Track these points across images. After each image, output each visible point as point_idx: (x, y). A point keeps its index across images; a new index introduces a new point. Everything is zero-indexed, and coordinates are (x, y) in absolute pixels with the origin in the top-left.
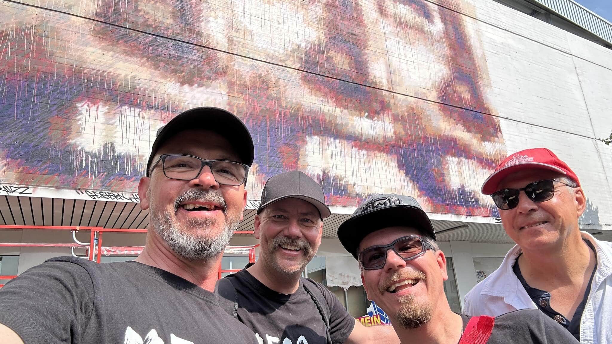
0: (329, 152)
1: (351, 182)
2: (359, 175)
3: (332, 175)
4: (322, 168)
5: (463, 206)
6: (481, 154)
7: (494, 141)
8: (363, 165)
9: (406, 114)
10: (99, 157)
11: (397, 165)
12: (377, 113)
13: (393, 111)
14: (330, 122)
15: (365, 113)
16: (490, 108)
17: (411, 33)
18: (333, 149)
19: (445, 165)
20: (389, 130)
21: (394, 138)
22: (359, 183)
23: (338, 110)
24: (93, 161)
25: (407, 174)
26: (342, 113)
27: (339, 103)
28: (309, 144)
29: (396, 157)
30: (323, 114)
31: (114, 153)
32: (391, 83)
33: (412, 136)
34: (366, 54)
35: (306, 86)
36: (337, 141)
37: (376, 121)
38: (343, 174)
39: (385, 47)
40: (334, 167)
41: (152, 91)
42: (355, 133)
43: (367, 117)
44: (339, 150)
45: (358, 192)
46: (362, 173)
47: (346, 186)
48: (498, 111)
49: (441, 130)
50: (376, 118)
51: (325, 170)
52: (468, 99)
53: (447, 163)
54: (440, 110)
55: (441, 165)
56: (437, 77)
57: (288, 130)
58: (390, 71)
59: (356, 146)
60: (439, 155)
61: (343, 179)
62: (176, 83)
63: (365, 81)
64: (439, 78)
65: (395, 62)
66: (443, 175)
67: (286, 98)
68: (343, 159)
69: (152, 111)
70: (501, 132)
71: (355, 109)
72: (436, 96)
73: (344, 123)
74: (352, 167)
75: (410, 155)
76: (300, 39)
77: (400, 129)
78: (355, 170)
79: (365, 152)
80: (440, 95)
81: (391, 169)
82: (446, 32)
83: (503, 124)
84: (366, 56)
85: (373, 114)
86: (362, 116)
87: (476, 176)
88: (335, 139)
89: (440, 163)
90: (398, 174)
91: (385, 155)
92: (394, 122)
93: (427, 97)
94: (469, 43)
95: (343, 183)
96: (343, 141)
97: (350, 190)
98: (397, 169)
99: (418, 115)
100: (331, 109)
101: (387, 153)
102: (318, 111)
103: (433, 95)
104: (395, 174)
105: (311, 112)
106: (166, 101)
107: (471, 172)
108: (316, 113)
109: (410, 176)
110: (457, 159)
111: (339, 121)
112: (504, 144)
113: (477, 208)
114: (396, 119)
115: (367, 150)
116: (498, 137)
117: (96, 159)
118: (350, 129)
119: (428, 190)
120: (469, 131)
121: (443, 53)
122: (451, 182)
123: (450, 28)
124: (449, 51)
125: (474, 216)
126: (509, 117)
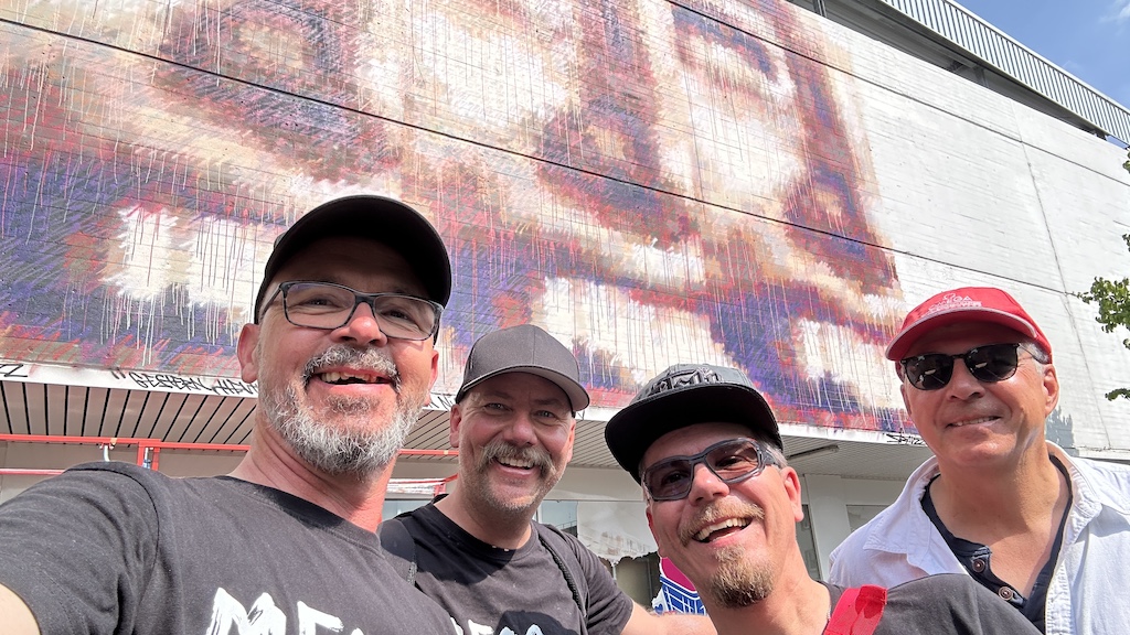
0: (586, 308)
1: (626, 363)
2: (640, 350)
3: (591, 349)
4: (573, 337)
5: (828, 409)
6: (861, 316)
7: (885, 294)
8: (647, 332)
9: (727, 242)
10: (157, 310)
11: (709, 333)
12: (674, 238)
13: (703, 237)
14: (589, 253)
15: (653, 237)
16: (877, 233)
17: (737, 98)
18: (595, 302)
19: (797, 334)
20: (696, 269)
21: (704, 284)
22: (641, 365)
23: (604, 232)
24: (146, 318)
25: (727, 350)
26: (611, 238)
27: (605, 218)
28: (550, 292)
29: (707, 317)
30: (577, 239)
31: (187, 302)
32: (699, 184)
33: (736, 281)
34: (655, 132)
35: (546, 187)
36: (602, 287)
37: (673, 253)
38: (611, 348)
39: (690, 120)
40: (596, 336)
41: (261, 190)
42: (633, 274)
43: (656, 246)
44: (604, 303)
45: (638, 382)
46: (647, 348)
47: (616, 370)
48: (892, 240)
49: (790, 273)
50: (672, 248)
51: (579, 340)
52: (838, 217)
53: (799, 332)
54: (787, 235)
55: (789, 334)
56: (783, 177)
57: (512, 266)
58: (698, 164)
59: (635, 298)
60: (786, 316)
61: (611, 357)
62: (305, 176)
63: (653, 181)
64: (785, 179)
65: (707, 149)
66: (792, 354)
67: (509, 208)
68: (612, 321)
69: (261, 227)
70: (896, 277)
71: (635, 230)
72: (781, 210)
73: (614, 256)
74: (629, 336)
75: (734, 315)
76: (535, 103)
77: (716, 269)
78: (633, 341)
79: (652, 309)
80: (788, 209)
81: (699, 341)
82: (799, 97)
83: (901, 263)
84: (656, 137)
85: (667, 240)
86: (647, 244)
87: (851, 355)
88: (597, 284)
89: (787, 331)
90: (711, 348)
91: (687, 315)
92: (705, 256)
93: (764, 212)
94: (839, 117)
95: (612, 364)
96: (611, 288)
97: (624, 377)
98: (710, 341)
99: (747, 244)
100: (591, 229)
101: (691, 311)
102: (567, 232)
103: (775, 209)
104: (706, 351)
105: (555, 234)
106: (286, 209)
107: (843, 351)
108: (563, 236)
109: (733, 353)
110: (818, 325)
111: (605, 251)
112: (902, 299)
113: (854, 414)
114: (707, 249)
115: (655, 306)
116: (891, 287)
117: (152, 314)
118: (625, 267)
119: (766, 380)
120: (839, 274)
121: (794, 134)
122: (808, 367)
123: (806, 90)
124: (803, 130)
125: (848, 428)
126: (912, 252)
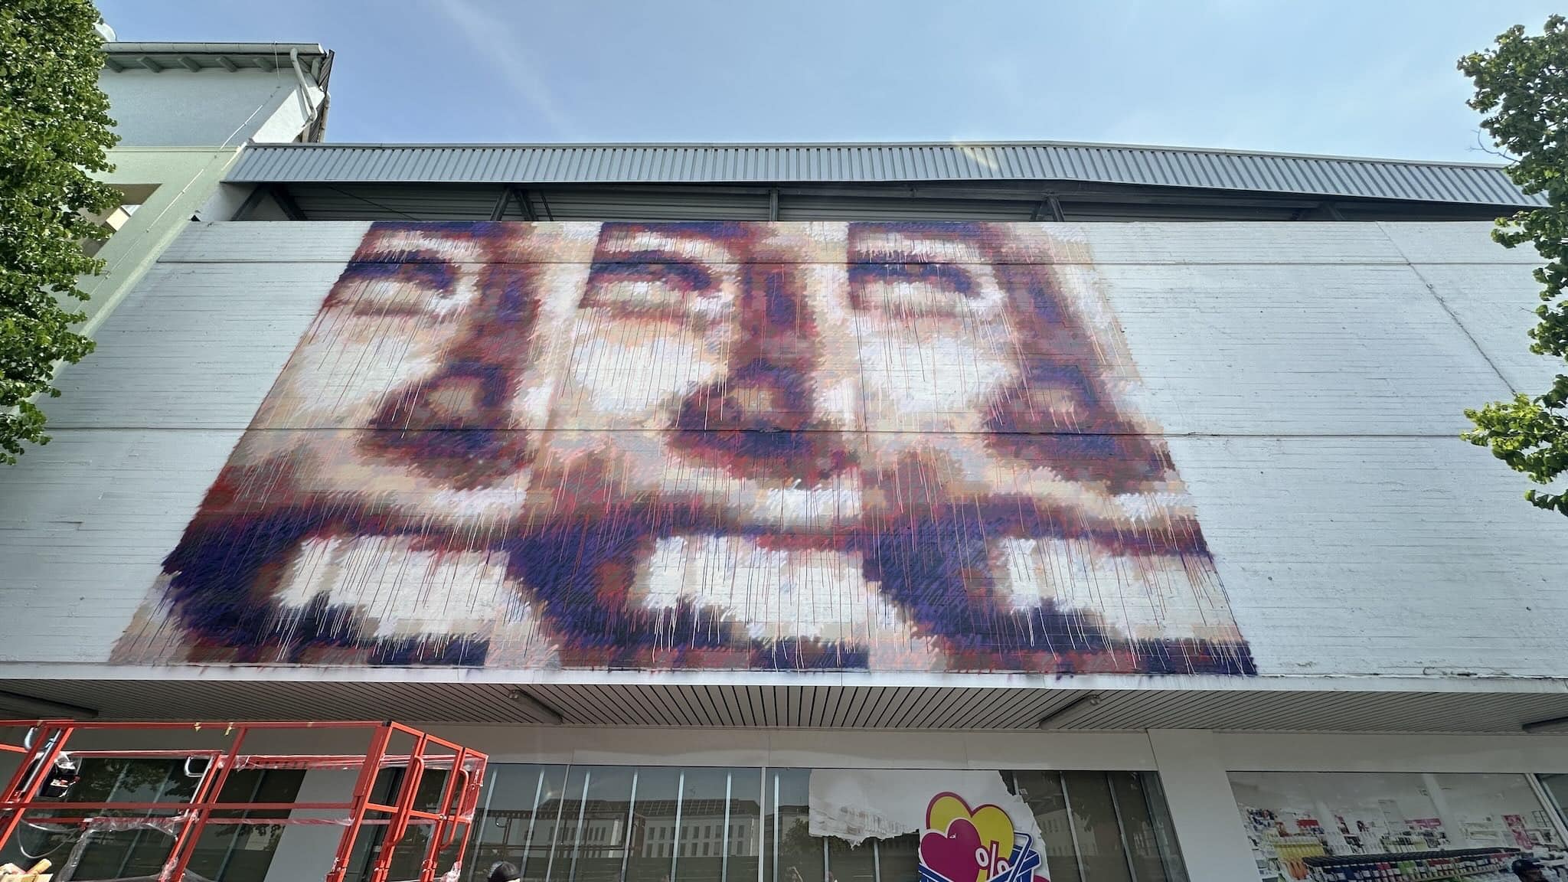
0: (700, 563)
1: (740, 617)
2: (761, 600)
3: (698, 606)
4: (678, 595)
5: (1047, 649)
6: (1108, 523)
7: (1151, 490)
8: (774, 579)
9: (896, 467)
11: (860, 571)
12: (824, 475)
13: (863, 467)
14: (714, 506)
15: (795, 479)
16: (1135, 420)
17: (922, 324)
18: (711, 557)
19: (997, 558)
20: (849, 503)
21: (860, 517)
22: (761, 618)
23: (735, 484)
25: (885, 589)
26: (743, 487)
27: (738, 471)
28: (660, 553)
29: (860, 554)
30: (700, 496)
32: (862, 416)
33: (906, 507)
34: (812, 378)
35: (674, 453)
36: (723, 540)
37: (820, 491)
38: (724, 602)
39: (858, 357)
40: (707, 591)
42: (765, 520)
43: (799, 487)
44: (723, 556)
45: (754, 637)
46: (771, 598)
47: (728, 626)
48: (1163, 424)
49: (989, 487)
50: (820, 486)
51: (685, 597)
52: (1068, 413)
53: (1002, 554)
54: (988, 446)
55: (984, 559)
56: (983, 386)
57: (622, 534)
58: (863, 395)
59: (762, 546)
60: (981, 538)
61: (723, 612)
63: (805, 422)
64: (986, 388)
65: (876, 380)
66: (990, 583)
67: (631, 480)
68: (730, 573)
70: (1171, 466)
71: (773, 475)
72: (979, 420)
73: (743, 505)
74: (749, 587)
75: (898, 547)
76: (677, 384)
77: (879, 498)
78: (754, 591)
79: (783, 554)
80: (989, 418)
81: (845, 583)
82: (1012, 307)
83: (1178, 449)
84: (812, 382)
85: (812, 478)
86: (787, 488)
87: (1091, 575)
88: (717, 537)
89: (981, 556)
90: (863, 589)
91: (832, 555)
92: (864, 487)
93: (952, 427)
94: (1071, 309)
95: (722, 620)
96: (735, 539)
97: (735, 633)
98: (861, 580)
99: (926, 465)
100: (719, 481)
101: (838, 550)
102: (691, 491)
103: (973, 420)
104: (854, 592)
105: (678, 495)
107: (1075, 569)
108: (685, 496)
109: (894, 591)
110: (1032, 543)
111: (733, 503)
112: (1184, 491)
113: (1094, 653)
114: (868, 480)
115: (790, 550)
116: (1162, 479)
118: (756, 514)
119: (942, 617)
120: (1070, 476)
121: (1002, 341)
122: (1013, 597)
123: (1023, 296)
124: (1016, 334)
125: (1083, 673)
126: (1198, 431)
